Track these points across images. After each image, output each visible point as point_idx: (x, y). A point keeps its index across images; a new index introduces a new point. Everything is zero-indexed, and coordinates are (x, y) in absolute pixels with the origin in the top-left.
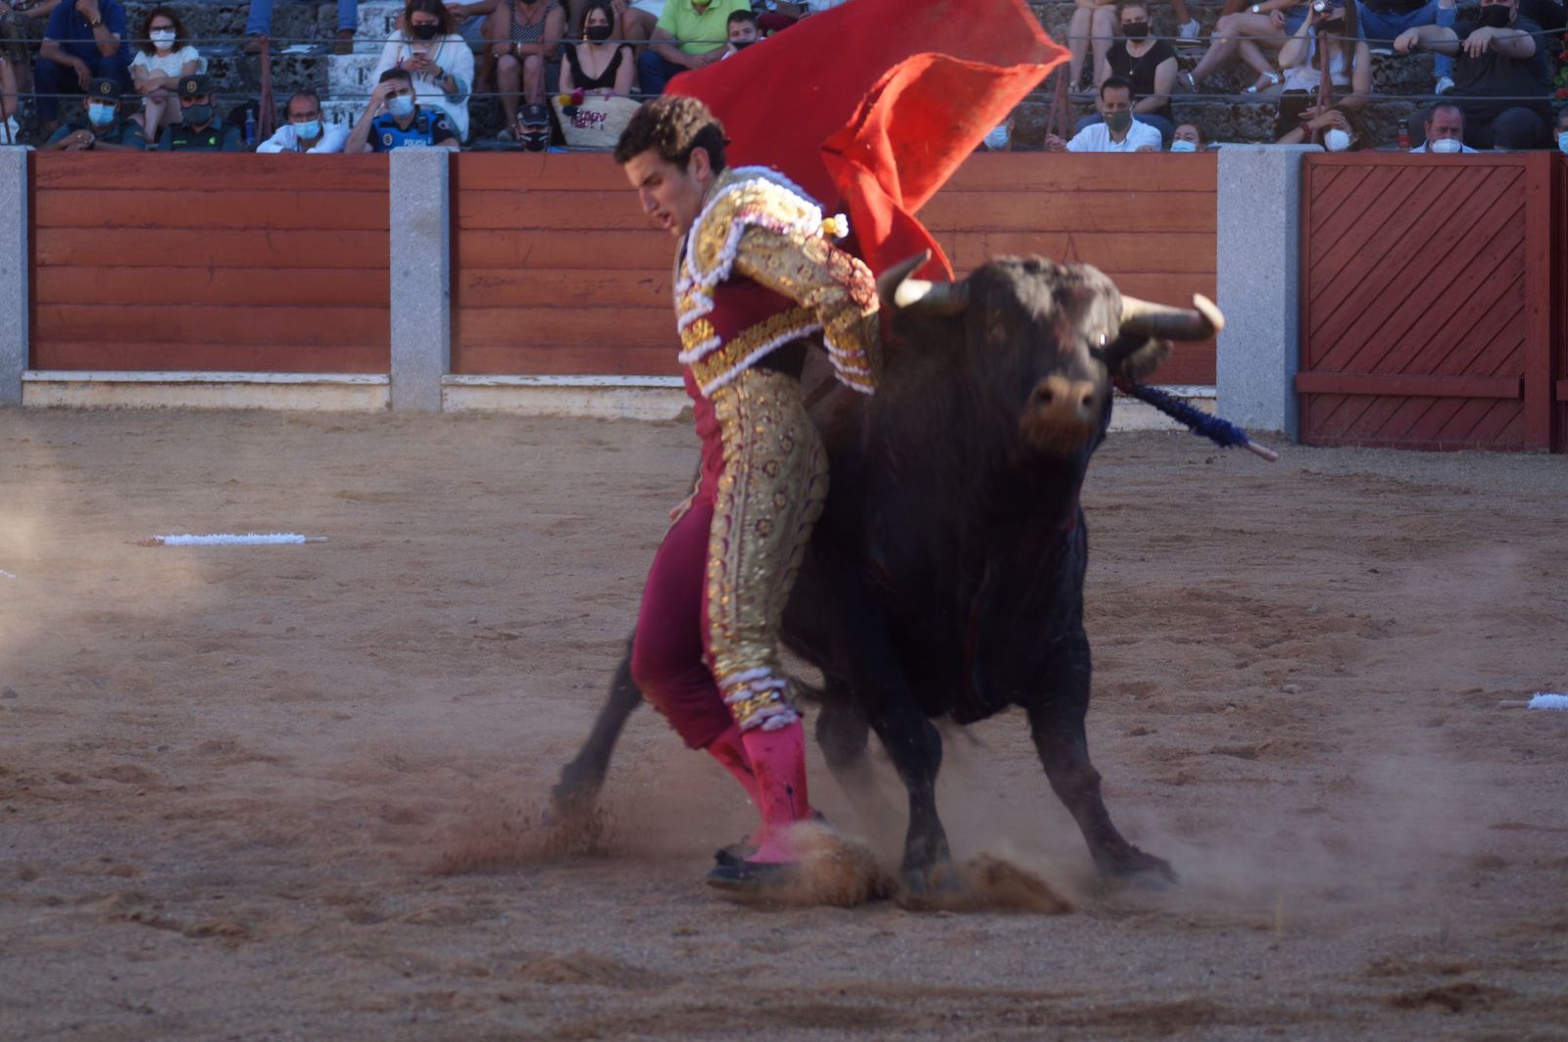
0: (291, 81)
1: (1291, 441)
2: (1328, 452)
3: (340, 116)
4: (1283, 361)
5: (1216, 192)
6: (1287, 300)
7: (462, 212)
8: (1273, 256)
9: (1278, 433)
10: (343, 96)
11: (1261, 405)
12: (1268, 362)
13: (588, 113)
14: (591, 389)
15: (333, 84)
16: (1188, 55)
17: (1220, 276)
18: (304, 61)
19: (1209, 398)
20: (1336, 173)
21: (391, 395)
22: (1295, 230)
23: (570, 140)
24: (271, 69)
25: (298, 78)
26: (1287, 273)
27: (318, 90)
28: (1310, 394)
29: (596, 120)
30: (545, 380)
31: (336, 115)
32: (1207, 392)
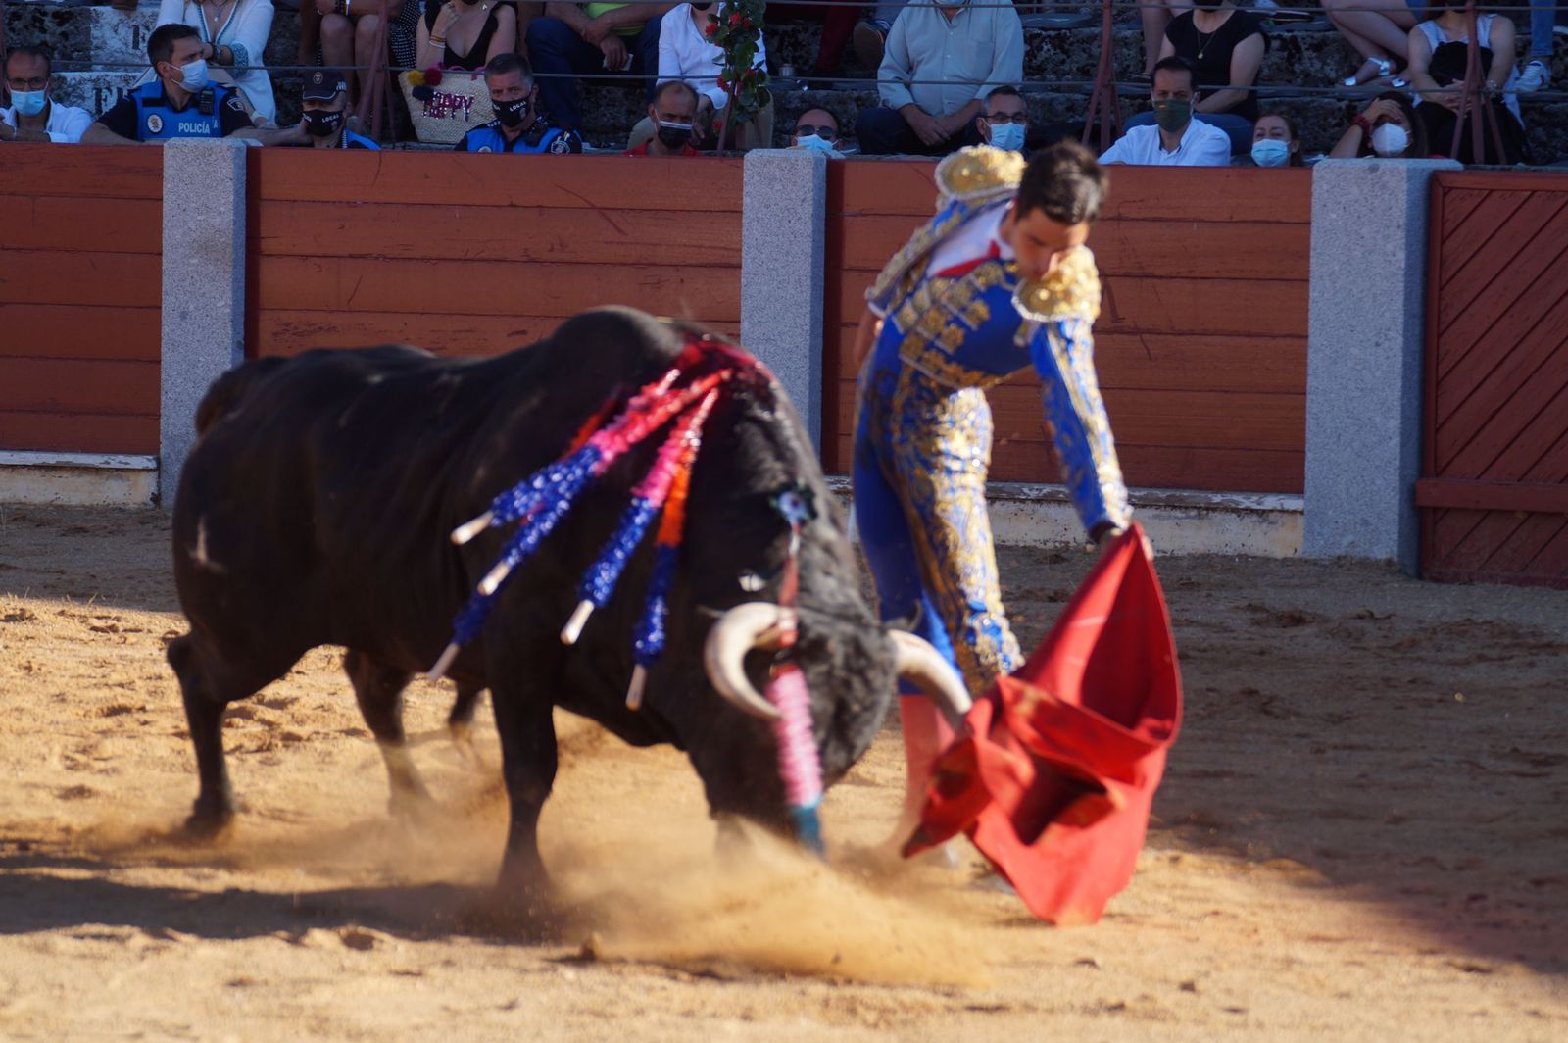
0: (38, 42)
1: (1406, 574)
2: (1455, 591)
3: (105, 93)
4: (1398, 463)
5: (1309, 223)
6: (1405, 378)
7: (265, 229)
8: (1387, 314)
9: (1389, 562)
10: (111, 66)
11: (1365, 523)
12: (1377, 463)
13: (448, 96)
15: (98, 48)
16: (1288, 31)
17: (1312, 340)
18: (56, 15)
19: (1294, 512)
20: (1479, 200)
21: (159, 485)
22: (1418, 279)
23: (422, 133)
24: (9, 24)
25: (48, 38)
26: (1406, 338)
27: (75, 54)
28: (1435, 509)
29: (459, 106)
31: (99, 91)
32: (1292, 503)
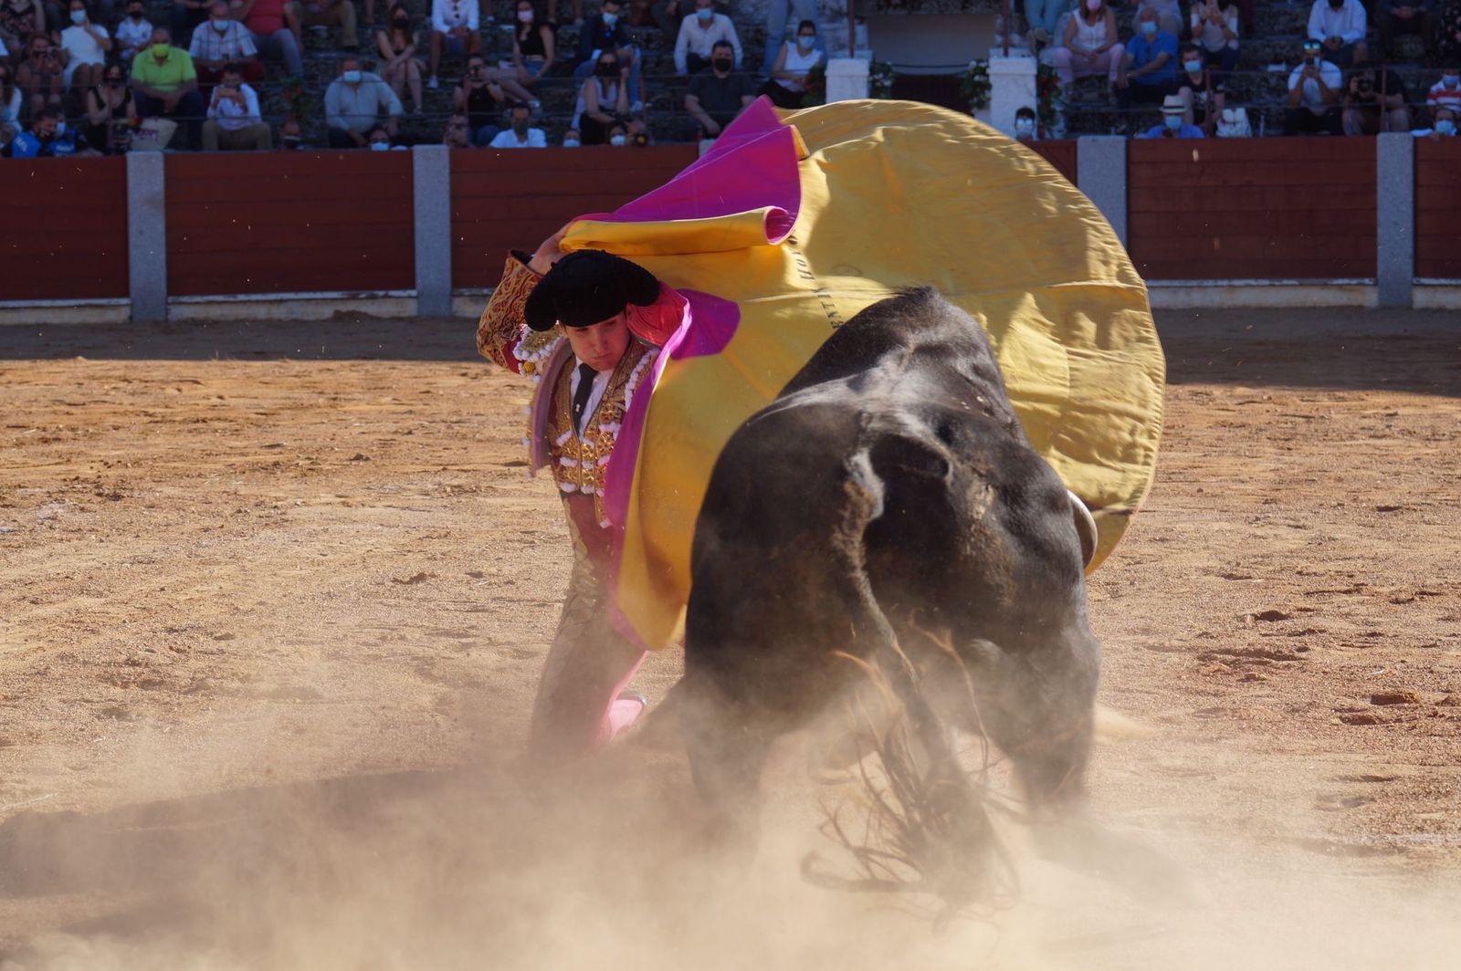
14: (271, 302)
30: (242, 297)
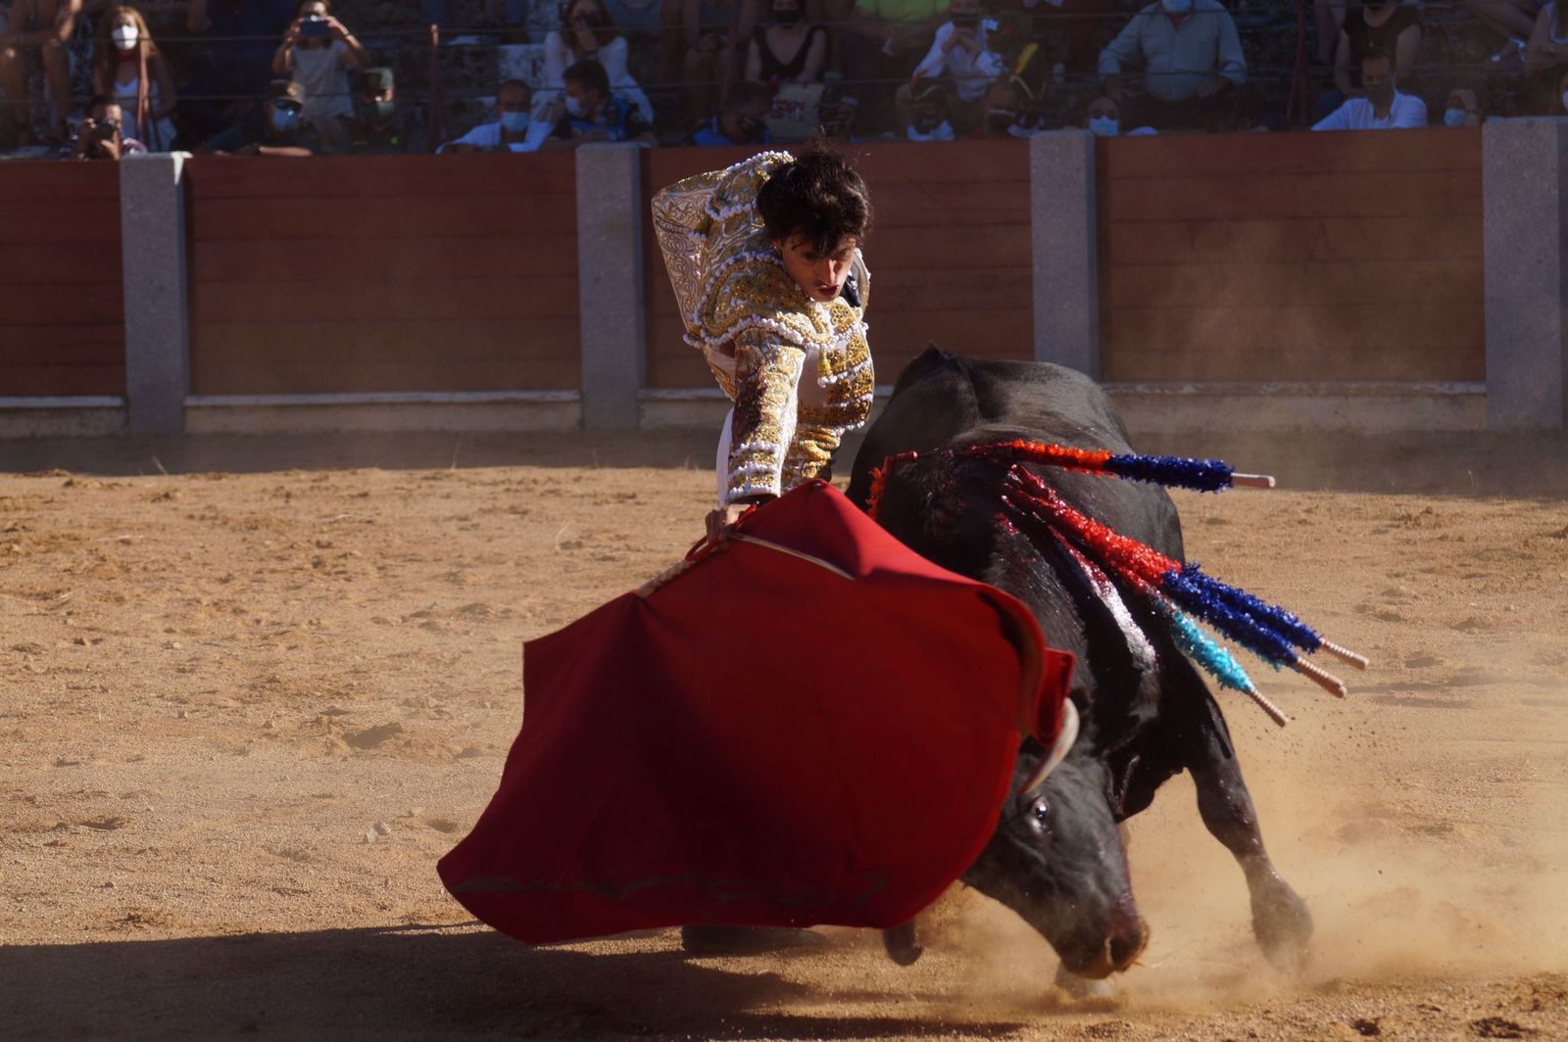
0: (459, 75)
4: (1559, 353)
5: (1481, 169)
6: (1562, 285)
8: (1546, 238)
9: (1555, 430)
11: (1535, 400)
12: (1543, 353)
13: (784, 102)
17: (1487, 260)
18: (472, 54)
19: (1478, 395)
21: (583, 413)
25: (467, 72)
26: (1561, 255)
27: (488, 83)
29: (794, 109)
32: (1475, 388)
